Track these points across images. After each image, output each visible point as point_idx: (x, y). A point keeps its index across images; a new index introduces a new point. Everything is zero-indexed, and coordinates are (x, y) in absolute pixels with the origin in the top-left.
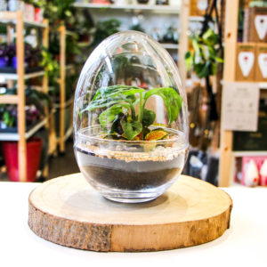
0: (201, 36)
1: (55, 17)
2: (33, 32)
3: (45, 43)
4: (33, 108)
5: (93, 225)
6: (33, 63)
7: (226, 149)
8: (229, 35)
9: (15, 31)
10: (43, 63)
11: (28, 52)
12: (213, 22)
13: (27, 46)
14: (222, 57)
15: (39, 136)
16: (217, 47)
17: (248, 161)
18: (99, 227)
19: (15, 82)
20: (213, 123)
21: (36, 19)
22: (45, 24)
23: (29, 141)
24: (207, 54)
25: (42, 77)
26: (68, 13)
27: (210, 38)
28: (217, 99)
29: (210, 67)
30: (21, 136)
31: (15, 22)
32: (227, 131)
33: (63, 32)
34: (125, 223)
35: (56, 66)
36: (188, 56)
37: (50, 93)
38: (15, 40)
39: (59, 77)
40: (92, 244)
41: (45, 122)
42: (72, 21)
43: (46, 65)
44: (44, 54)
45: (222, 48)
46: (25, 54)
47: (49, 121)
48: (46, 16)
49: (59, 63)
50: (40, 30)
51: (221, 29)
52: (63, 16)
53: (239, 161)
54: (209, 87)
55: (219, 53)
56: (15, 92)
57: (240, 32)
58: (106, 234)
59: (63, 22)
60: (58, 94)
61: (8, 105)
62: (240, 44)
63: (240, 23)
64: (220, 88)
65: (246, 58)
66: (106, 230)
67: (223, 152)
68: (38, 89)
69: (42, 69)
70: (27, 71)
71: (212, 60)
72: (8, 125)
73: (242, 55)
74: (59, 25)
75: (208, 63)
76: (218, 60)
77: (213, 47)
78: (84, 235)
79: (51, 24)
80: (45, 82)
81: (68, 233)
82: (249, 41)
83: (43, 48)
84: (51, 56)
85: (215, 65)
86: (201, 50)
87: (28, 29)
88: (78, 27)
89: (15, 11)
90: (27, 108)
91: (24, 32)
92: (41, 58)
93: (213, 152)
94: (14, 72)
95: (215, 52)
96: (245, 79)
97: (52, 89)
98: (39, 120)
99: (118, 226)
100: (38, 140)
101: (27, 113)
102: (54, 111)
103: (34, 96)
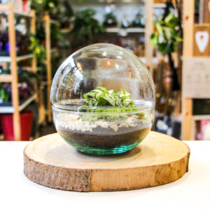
0: (163, 19)
1: (41, 8)
2: (23, 21)
3: (33, 30)
4: (25, 85)
5: (76, 171)
6: (23, 47)
7: (187, 114)
8: (187, 18)
9: (7, 21)
10: (31, 47)
11: (19, 38)
12: (173, 8)
13: (18, 33)
14: (182, 36)
15: (30, 108)
16: (177, 28)
17: (206, 124)
18: (81, 172)
19: (8, 64)
20: (175, 93)
21: (24, 10)
22: (32, 14)
23: (22, 112)
24: (169, 35)
25: (31, 59)
26: (51, 5)
27: (171, 21)
28: (178, 72)
29: (172, 45)
30: (15, 109)
31: (7, 13)
32: (187, 99)
33: (48, 21)
34: (101, 168)
35: (43, 50)
36: (153, 36)
37: (38, 72)
38: (7, 28)
39: (45, 58)
40: (75, 186)
41: (35, 97)
42: (55, 11)
43: (34, 48)
44: (32, 39)
45: (181, 29)
46: (17, 40)
47: (39, 96)
48: (33, 7)
49: (45, 46)
50: (28, 20)
51: (180, 13)
52: (47, 8)
53: (198, 123)
54: (171, 62)
55: (179, 34)
56: (9, 72)
57: (197, 15)
58: (87, 177)
59: (47, 13)
60: (45, 73)
61: (3, 83)
62: (196, 25)
63: (197, 8)
64: (181, 63)
65: (202, 37)
66: (87, 174)
67: (185, 117)
68: (28, 69)
69: (31, 52)
70: (19, 54)
71: (174, 40)
72: (4, 100)
73: (199, 34)
74: (44, 15)
75: (170, 42)
76: (178, 39)
77: (173, 28)
78: (69, 178)
79: (37, 14)
80: (34, 63)
81: (56, 177)
82: (204, 22)
83: (32, 35)
84: (38, 41)
85: (176, 44)
86: (164, 31)
87: (18, 18)
88: (60, 16)
89: (7, 4)
90: (19, 85)
91: (15, 22)
92: (30, 43)
93: (176, 117)
94: (8, 55)
95: (176, 33)
96: (202, 54)
97: (40, 69)
98: (30, 95)
99: (97, 170)
100: (30, 112)
101: (20, 89)
102: (42, 88)
103: (25, 75)
